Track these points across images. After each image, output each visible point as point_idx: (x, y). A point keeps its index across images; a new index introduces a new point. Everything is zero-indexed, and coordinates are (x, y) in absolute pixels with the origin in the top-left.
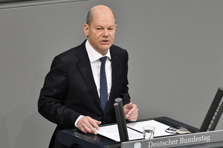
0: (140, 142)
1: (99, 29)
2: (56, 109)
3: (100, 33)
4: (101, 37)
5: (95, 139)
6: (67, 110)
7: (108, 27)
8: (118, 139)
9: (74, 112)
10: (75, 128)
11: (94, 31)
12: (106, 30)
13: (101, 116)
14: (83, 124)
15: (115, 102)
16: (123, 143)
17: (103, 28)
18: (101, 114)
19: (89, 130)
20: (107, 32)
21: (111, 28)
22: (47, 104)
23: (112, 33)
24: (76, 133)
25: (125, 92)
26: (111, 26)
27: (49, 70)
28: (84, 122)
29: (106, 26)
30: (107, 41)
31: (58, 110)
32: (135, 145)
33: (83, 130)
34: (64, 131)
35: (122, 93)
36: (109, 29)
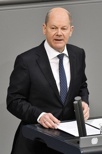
0: (97, 137)
1: (53, 28)
2: (22, 107)
3: (54, 33)
4: (55, 36)
5: (56, 133)
6: (31, 107)
7: (61, 27)
8: (76, 134)
9: (37, 109)
10: (38, 123)
11: (49, 30)
12: (60, 29)
13: (61, 108)
14: (44, 119)
15: (75, 100)
16: (81, 138)
17: (57, 28)
18: (61, 106)
19: (50, 125)
20: (60, 32)
21: (65, 28)
22: (14, 102)
23: (65, 33)
24: (38, 128)
25: (84, 88)
26: (64, 27)
27: (12, 69)
28: (45, 118)
29: (59, 26)
30: (61, 40)
31: (23, 107)
32: (92, 140)
33: (44, 125)
34: (28, 126)
35: (81, 88)
36: (63, 29)
